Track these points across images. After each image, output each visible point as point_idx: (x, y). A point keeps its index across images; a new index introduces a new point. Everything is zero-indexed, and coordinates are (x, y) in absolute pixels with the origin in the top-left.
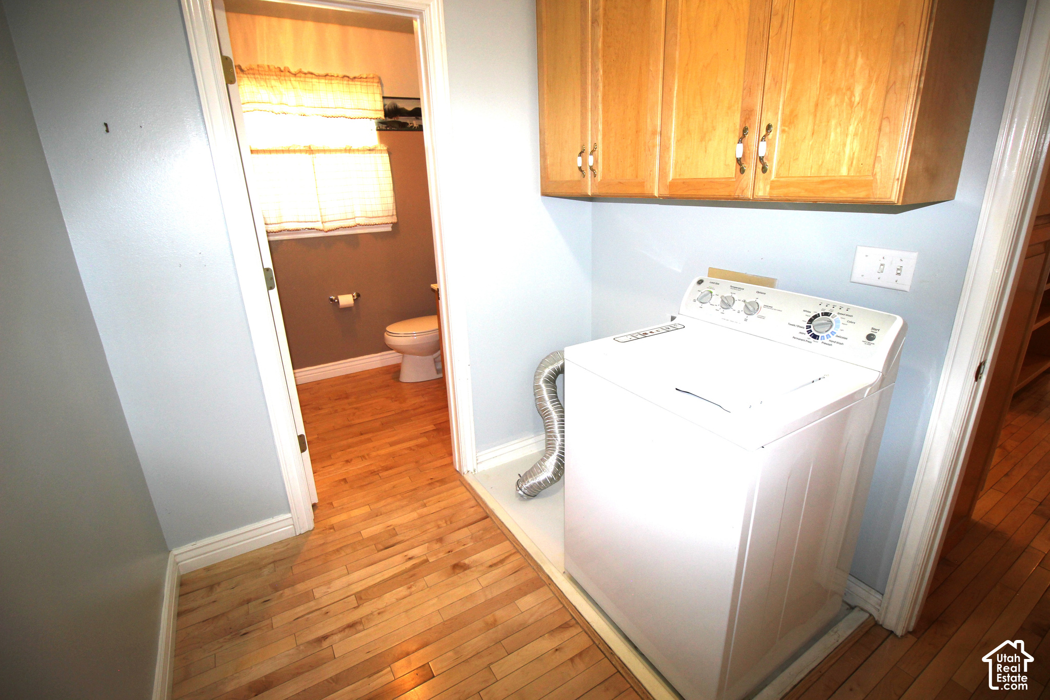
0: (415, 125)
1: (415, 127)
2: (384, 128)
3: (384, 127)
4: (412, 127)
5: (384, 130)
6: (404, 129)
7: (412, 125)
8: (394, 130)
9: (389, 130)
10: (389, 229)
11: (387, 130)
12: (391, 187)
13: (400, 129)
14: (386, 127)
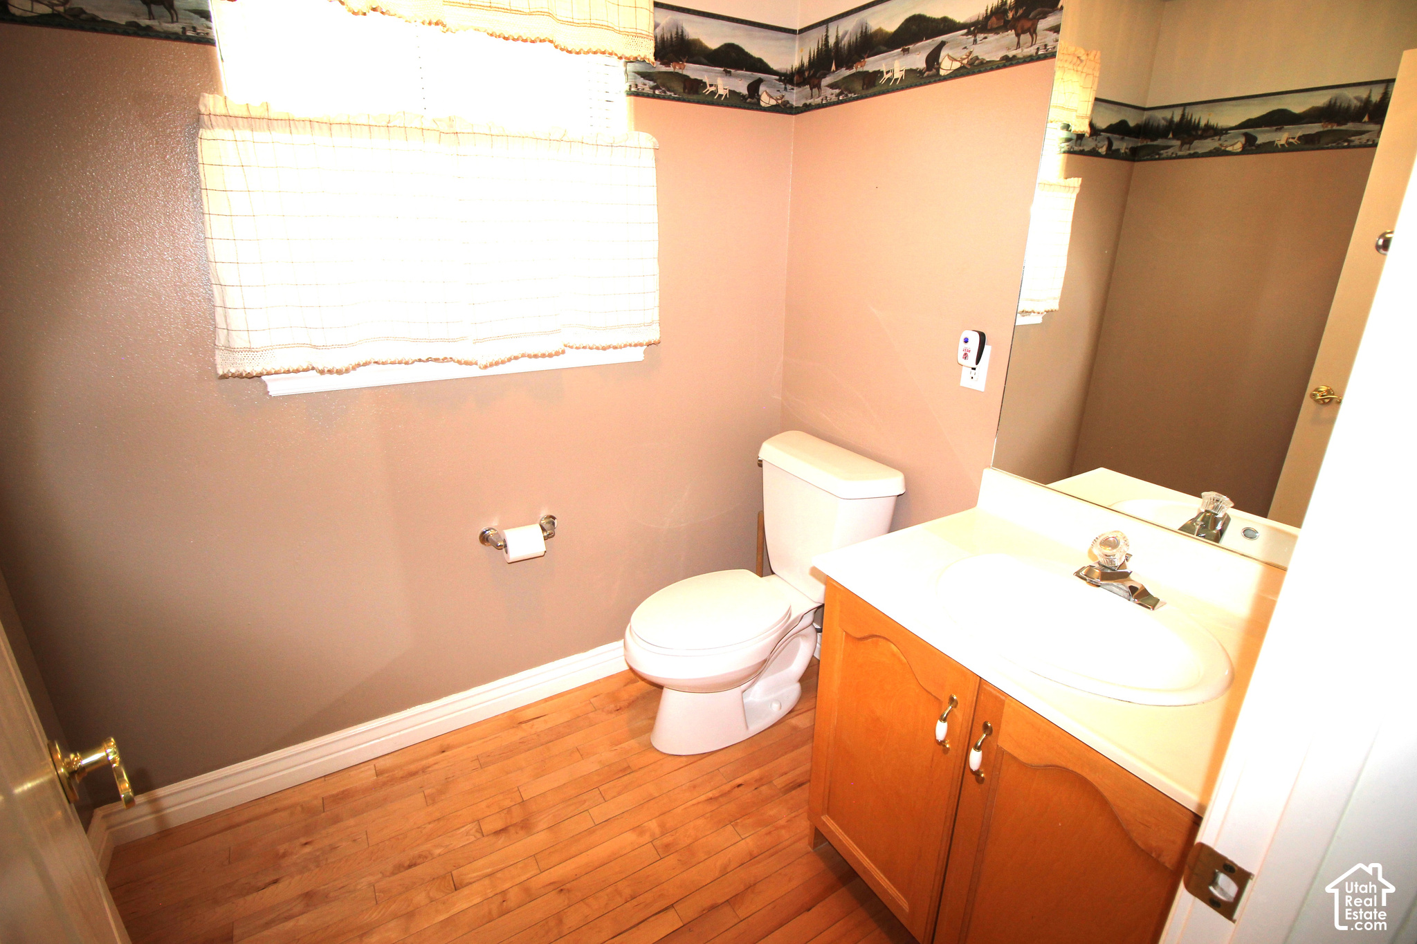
0: (721, 91)
1: (721, 96)
2: (647, 90)
3: (647, 85)
4: (713, 93)
5: (648, 96)
6: (695, 97)
7: (713, 89)
8: (670, 98)
9: (658, 97)
10: (638, 355)
11: (654, 96)
12: (653, 249)
13: (685, 96)
14: (654, 88)
